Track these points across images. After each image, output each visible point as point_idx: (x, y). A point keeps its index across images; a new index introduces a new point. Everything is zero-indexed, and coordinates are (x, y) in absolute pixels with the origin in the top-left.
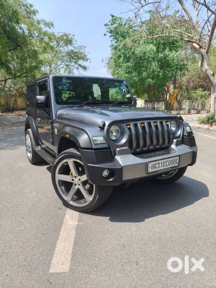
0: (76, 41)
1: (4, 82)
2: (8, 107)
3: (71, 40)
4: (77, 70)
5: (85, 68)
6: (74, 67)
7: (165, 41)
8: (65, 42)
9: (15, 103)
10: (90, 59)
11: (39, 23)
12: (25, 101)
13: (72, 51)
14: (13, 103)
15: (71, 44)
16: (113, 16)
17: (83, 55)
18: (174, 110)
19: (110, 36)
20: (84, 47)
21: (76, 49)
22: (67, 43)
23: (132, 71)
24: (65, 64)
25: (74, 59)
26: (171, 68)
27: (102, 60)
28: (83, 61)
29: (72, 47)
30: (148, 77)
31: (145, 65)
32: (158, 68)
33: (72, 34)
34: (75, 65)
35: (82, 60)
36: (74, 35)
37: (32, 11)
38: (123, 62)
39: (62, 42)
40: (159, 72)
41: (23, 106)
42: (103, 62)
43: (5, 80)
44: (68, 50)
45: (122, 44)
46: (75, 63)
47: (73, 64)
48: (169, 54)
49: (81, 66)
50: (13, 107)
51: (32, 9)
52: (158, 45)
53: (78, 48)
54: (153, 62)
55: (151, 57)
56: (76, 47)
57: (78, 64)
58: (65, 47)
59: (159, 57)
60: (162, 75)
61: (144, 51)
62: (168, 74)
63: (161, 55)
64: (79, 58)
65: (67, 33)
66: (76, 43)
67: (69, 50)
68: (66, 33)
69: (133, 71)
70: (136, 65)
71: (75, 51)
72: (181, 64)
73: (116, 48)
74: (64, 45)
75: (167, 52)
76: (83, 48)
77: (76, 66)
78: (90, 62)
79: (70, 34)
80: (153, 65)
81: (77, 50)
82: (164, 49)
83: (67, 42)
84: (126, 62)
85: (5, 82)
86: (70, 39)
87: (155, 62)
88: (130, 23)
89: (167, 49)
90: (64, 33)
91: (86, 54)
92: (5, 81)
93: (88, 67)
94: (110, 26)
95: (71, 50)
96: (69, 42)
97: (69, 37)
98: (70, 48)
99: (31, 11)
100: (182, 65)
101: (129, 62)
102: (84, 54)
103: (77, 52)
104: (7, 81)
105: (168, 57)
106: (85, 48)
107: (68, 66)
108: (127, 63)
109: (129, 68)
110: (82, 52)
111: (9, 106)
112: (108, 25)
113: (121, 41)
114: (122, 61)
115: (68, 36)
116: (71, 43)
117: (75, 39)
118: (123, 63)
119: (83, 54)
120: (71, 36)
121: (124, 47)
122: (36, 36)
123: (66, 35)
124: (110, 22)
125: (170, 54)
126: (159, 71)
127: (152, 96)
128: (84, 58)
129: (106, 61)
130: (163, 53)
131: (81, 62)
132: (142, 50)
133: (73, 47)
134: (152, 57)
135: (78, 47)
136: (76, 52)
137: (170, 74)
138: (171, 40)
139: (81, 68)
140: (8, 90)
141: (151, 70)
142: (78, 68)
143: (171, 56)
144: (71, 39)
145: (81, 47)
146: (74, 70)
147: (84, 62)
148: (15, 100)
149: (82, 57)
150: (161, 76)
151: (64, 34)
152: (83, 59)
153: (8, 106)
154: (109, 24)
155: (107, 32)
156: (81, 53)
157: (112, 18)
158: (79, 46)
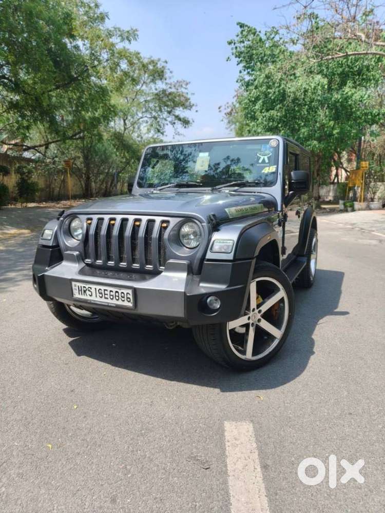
0: (171, 72)
1: (44, 147)
2: (50, 192)
3: (163, 72)
4: (172, 126)
5: (186, 122)
6: (166, 120)
7: (344, 68)
8: (151, 76)
9: (62, 185)
10: (196, 106)
11: (110, 34)
12: (80, 181)
13: (164, 91)
14: (59, 186)
15: (161, 79)
16: (242, 26)
17: (182, 99)
18: (360, 201)
19: (238, 62)
20: (185, 83)
21: (170, 88)
22: (154, 77)
23: (280, 125)
24: (150, 116)
25: (167, 106)
26: (355, 120)
27: (219, 108)
28: (184, 109)
29: (164, 83)
30: (310, 137)
31: (305, 114)
32: (330, 120)
33: (163, 59)
34: (169, 117)
35: (181, 108)
36: (166, 62)
37: (98, 16)
38: (262, 110)
39: (146, 75)
40: (333, 128)
41: (76, 192)
42: (220, 111)
43: (45, 145)
44: (156, 89)
45: (263, 75)
46: (169, 112)
47: (165, 115)
48: (353, 94)
49: (180, 119)
50: (59, 192)
51: (98, 11)
52: (330, 77)
53: (175, 86)
54: (320, 108)
55: (317, 100)
56: (171, 84)
57: (174, 115)
58: (152, 85)
59: (333, 99)
60: (337, 133)
61: (305, 88)
62: (350, 131)
63: (336, 96)
64: (176, 105)
65: (155, 58)
66: (171, 75)
67: (159, 90)
68: (152, 59)
69: (282, 126)
70: (286, 114)
71: (170, 90)
72: (374, 112)
73: (248, 84)
74: (149, 80)
75: (347, 89)
76: (184, 86)
77: (169, 119)
78: (197, 111)
79: (159, 60)
80: (320, 115)
81: (173, 90)
82: (343, 84)
83: (154, 75)
84: (267, 111)
85: (47, 148)
86: (160, 68)
87: (325, 109)
88: (274, 38)
89: (350, 83)
90: (149, 58)
91: (189, 96)
92: (47, 145)
93: (191, 121)
94: (237, 45)
95: (162, 90)
96: (159, 74)
97: (159, 66)
98: (160, 85)
99: (96, 15)
100: (376, 114)
101: (273, 109)
102: (185, 97)
103: (173, 93)
104: (50, 145)
105: (352, 100)
106: (187, 84)
107: (155, 118)
108: (270, 111)
109: (273, 121)
110: (181, 93)
111: (53, 192)
112: (235, 43)
113: (260, 70)
114: (260, 107)
115: (157, 64)
116: (163, 76)
117: (169, 69)
118: (261, 112)
119: (183, 96)
120: (162, 63)
121: (266, 81)
122: (105, 60)
123: (153, 62)
124: (237, 36)
125: (355, 93)
126: (332, 125)
127: (316, 174)
128: (185, 104)
129: (225, 109)
130: (340, 92)
131: (179, 111)
132: (301, 85)
133: (166, 84)
134: (319, 101)
135: (176, 83)
136: (170, 94)
137: (354, 131)
138: (358, 67)
139: (179, 122)
140: (50, 162)
141: (318, 125)
142: (174, 123)
143: (358, 98)
144: (163, 69)
145: (180, 84)
146: (166, 127)
147: (184, 112)
148: (64, 181)
149: (182, 102)
150: (336, 135)
151: (150, 60)
152: (183, 105)
153: (51, 190)
154: (237, 39)
155: (233, 54)
156: (179, 96)
157: (240, 30)
158: (177, 81)
